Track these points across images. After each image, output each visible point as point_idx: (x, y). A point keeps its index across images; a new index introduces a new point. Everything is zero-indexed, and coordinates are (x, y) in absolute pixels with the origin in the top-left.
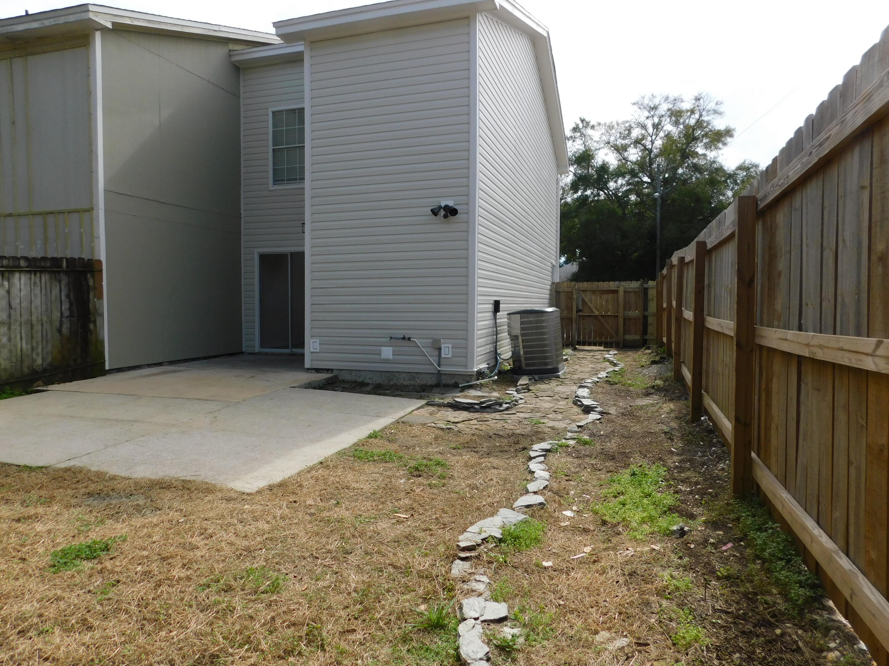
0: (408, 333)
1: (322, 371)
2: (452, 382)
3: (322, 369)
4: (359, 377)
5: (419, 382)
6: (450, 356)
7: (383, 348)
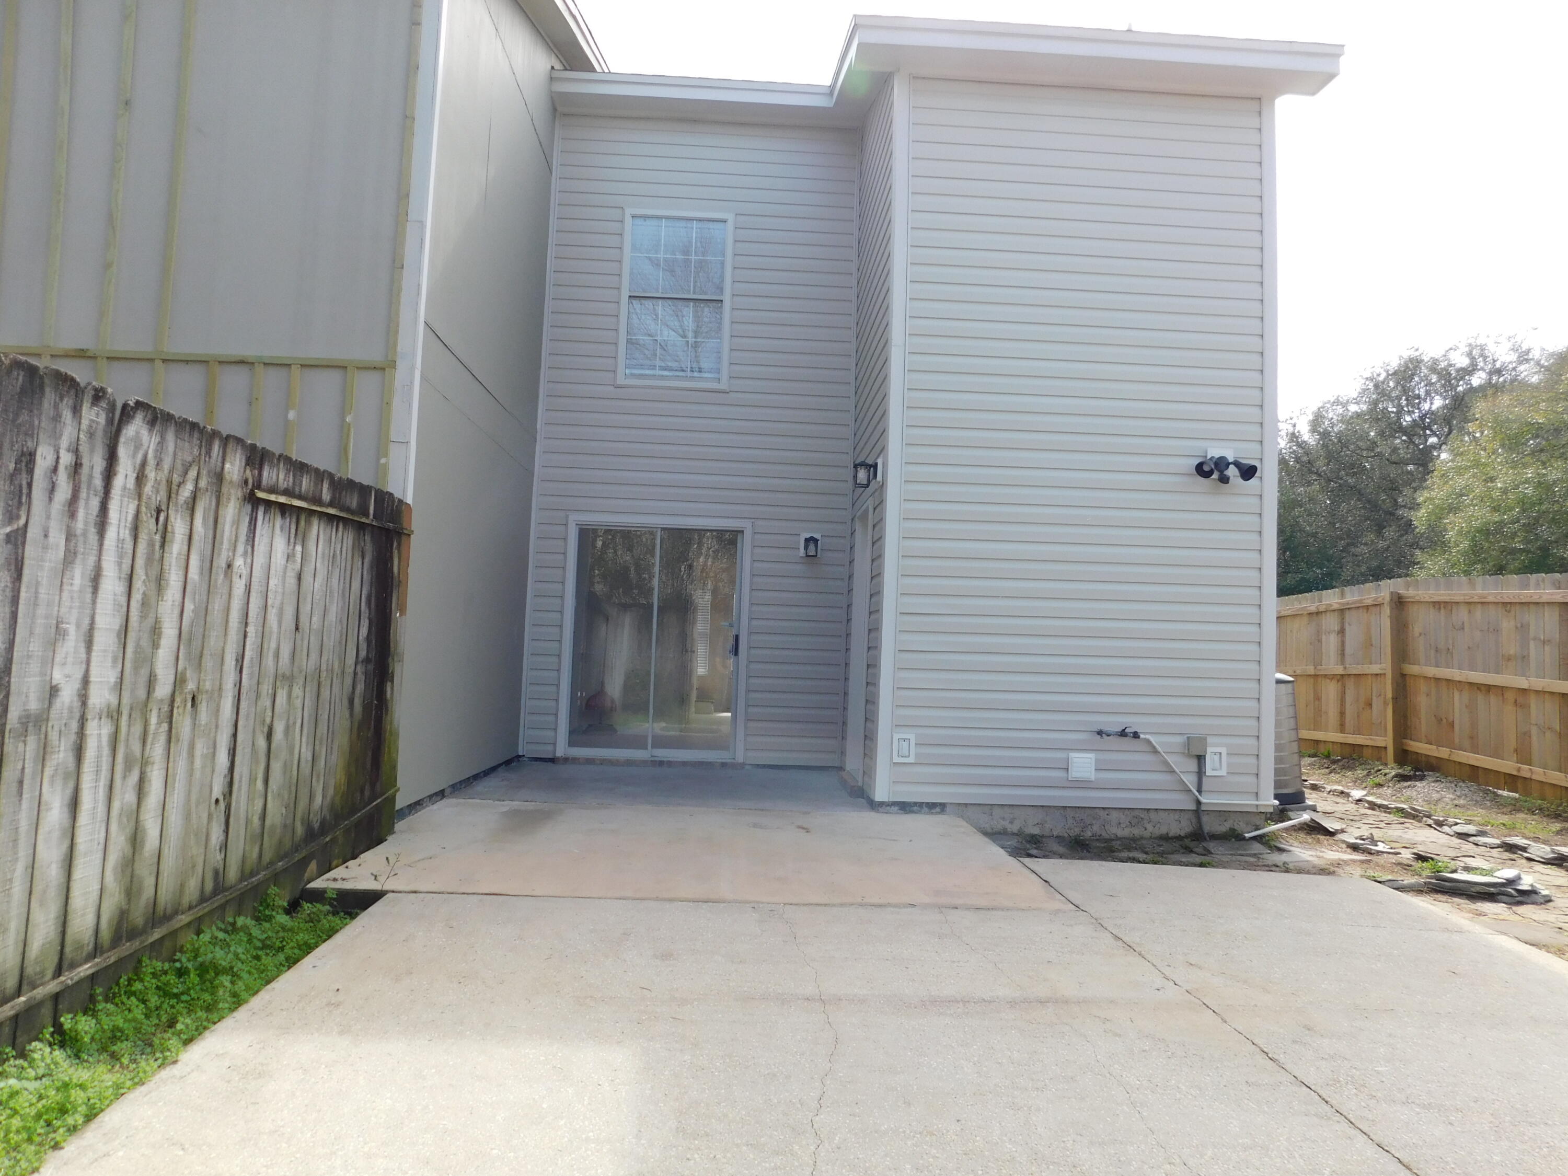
0: (1133, 723)
1: (915, 808)
2: (1223, 828)
3: (915, 804)
4: (1011, 823)
5: (1151, 829)
6: (1223, 772)
7: (1073, 755)
